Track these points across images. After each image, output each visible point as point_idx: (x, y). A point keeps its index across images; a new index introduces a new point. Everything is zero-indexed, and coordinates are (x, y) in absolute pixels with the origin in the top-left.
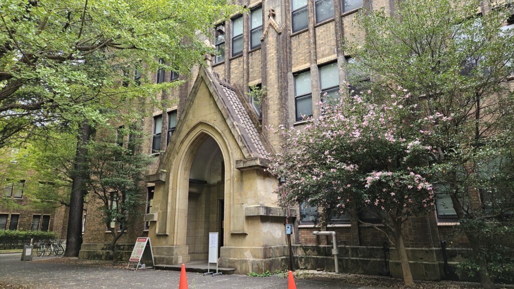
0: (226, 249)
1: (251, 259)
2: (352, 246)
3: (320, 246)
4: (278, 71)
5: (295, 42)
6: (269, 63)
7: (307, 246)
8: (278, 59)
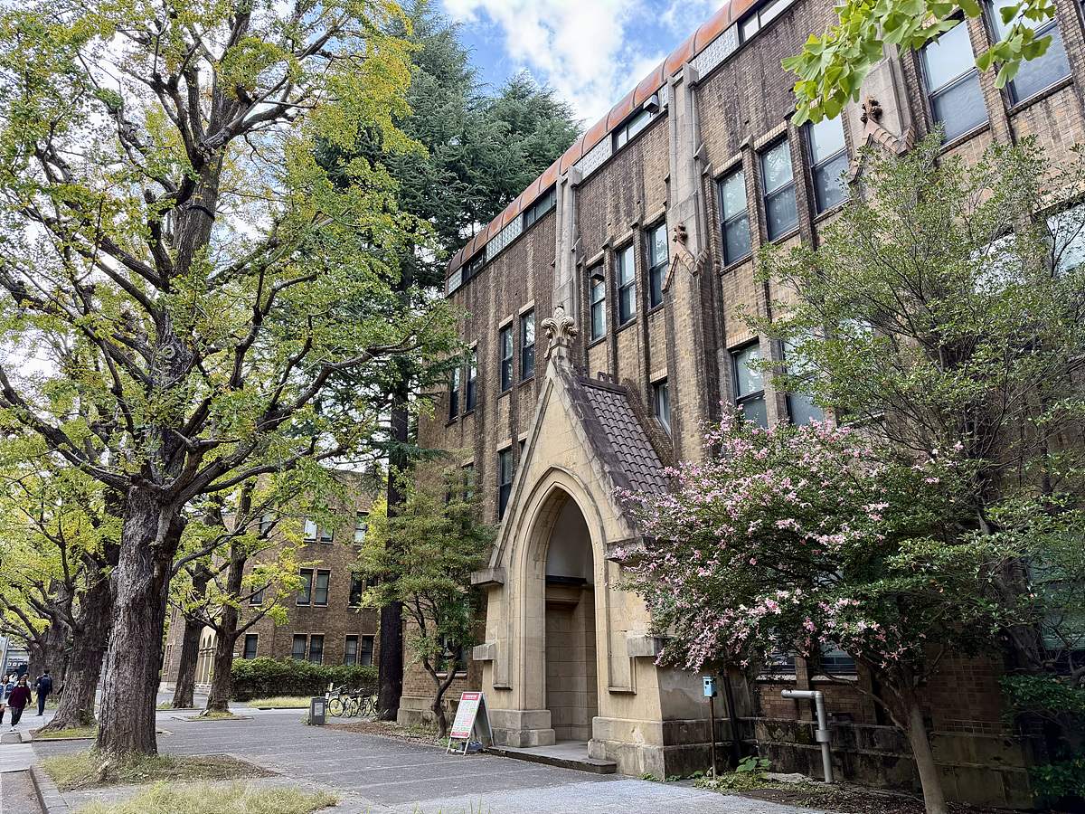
0: (601, 722)
1: (643, 745)
2: (863, 725)
3: (799, 722)
4: (696, 350)
5: (728, 284)
6: (679, 335)
7: (775, 722)
8: (694, 325)
